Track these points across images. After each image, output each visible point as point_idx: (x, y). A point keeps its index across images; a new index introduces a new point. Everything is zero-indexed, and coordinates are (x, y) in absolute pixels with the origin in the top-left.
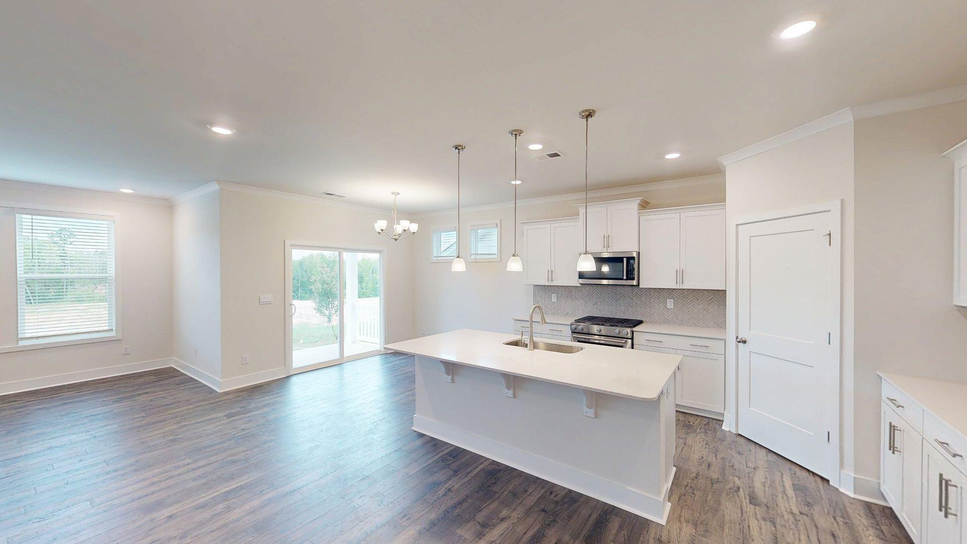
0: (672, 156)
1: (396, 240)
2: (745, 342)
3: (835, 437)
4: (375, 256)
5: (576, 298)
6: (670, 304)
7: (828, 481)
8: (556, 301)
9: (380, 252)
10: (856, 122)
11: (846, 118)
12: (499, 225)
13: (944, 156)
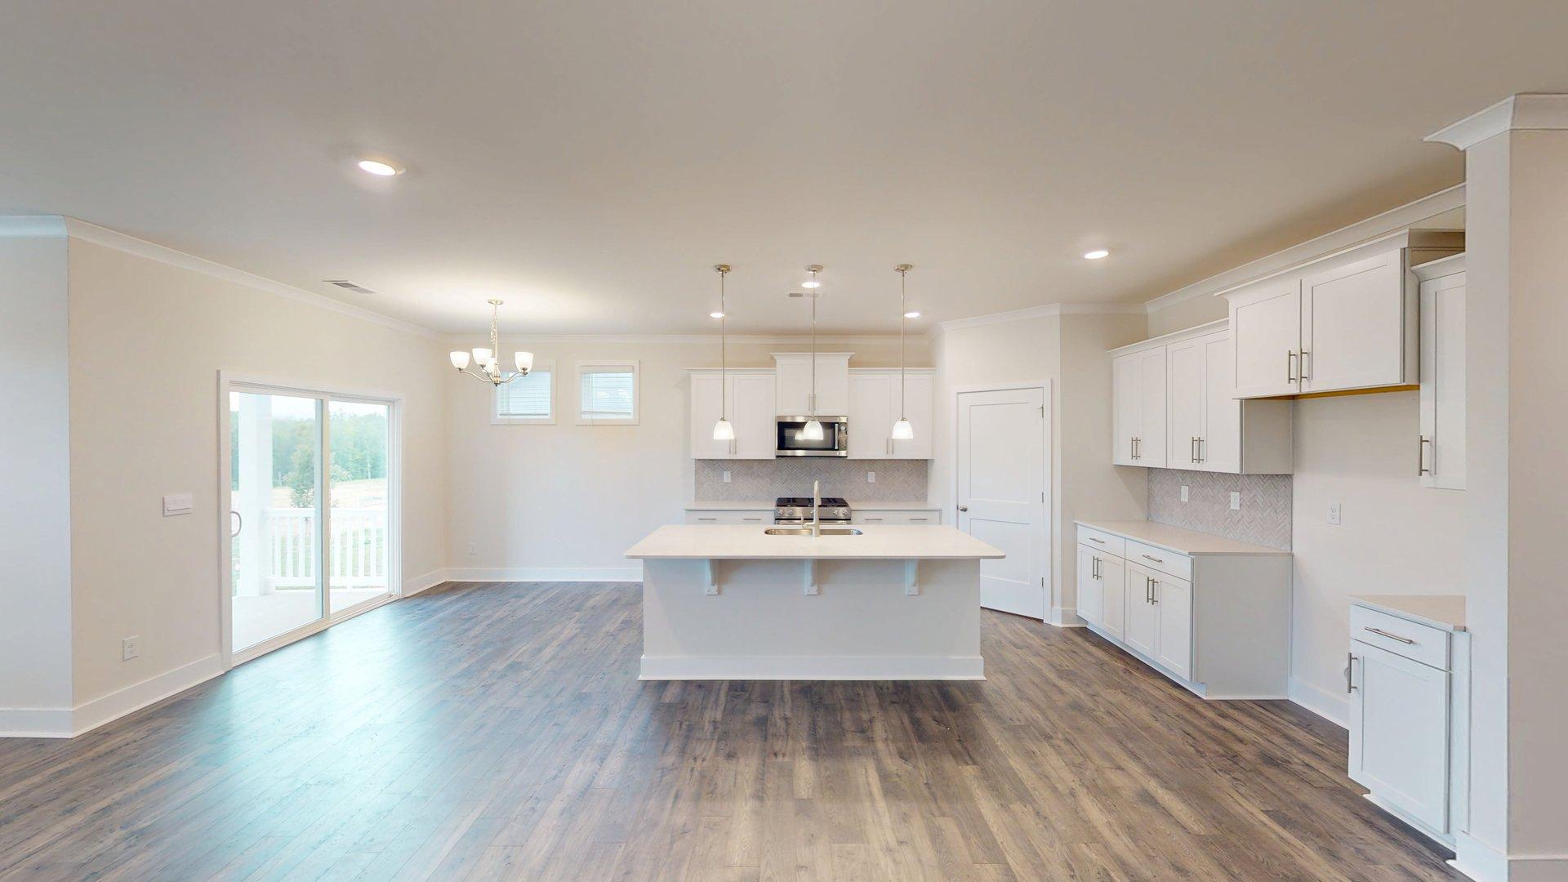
0: (912, 315)
1: (496, 384)
2: (965, 510)
3: (1047, 582)
4: (381, 410)
5: (759, 475)
6: (872, 477)
7: (1042, 621)
8: (729, 480)
9: (390, 402)
10: (1061, 315)
11: (1055, 311)
12: (637, 369)
13: (1108, 353)
